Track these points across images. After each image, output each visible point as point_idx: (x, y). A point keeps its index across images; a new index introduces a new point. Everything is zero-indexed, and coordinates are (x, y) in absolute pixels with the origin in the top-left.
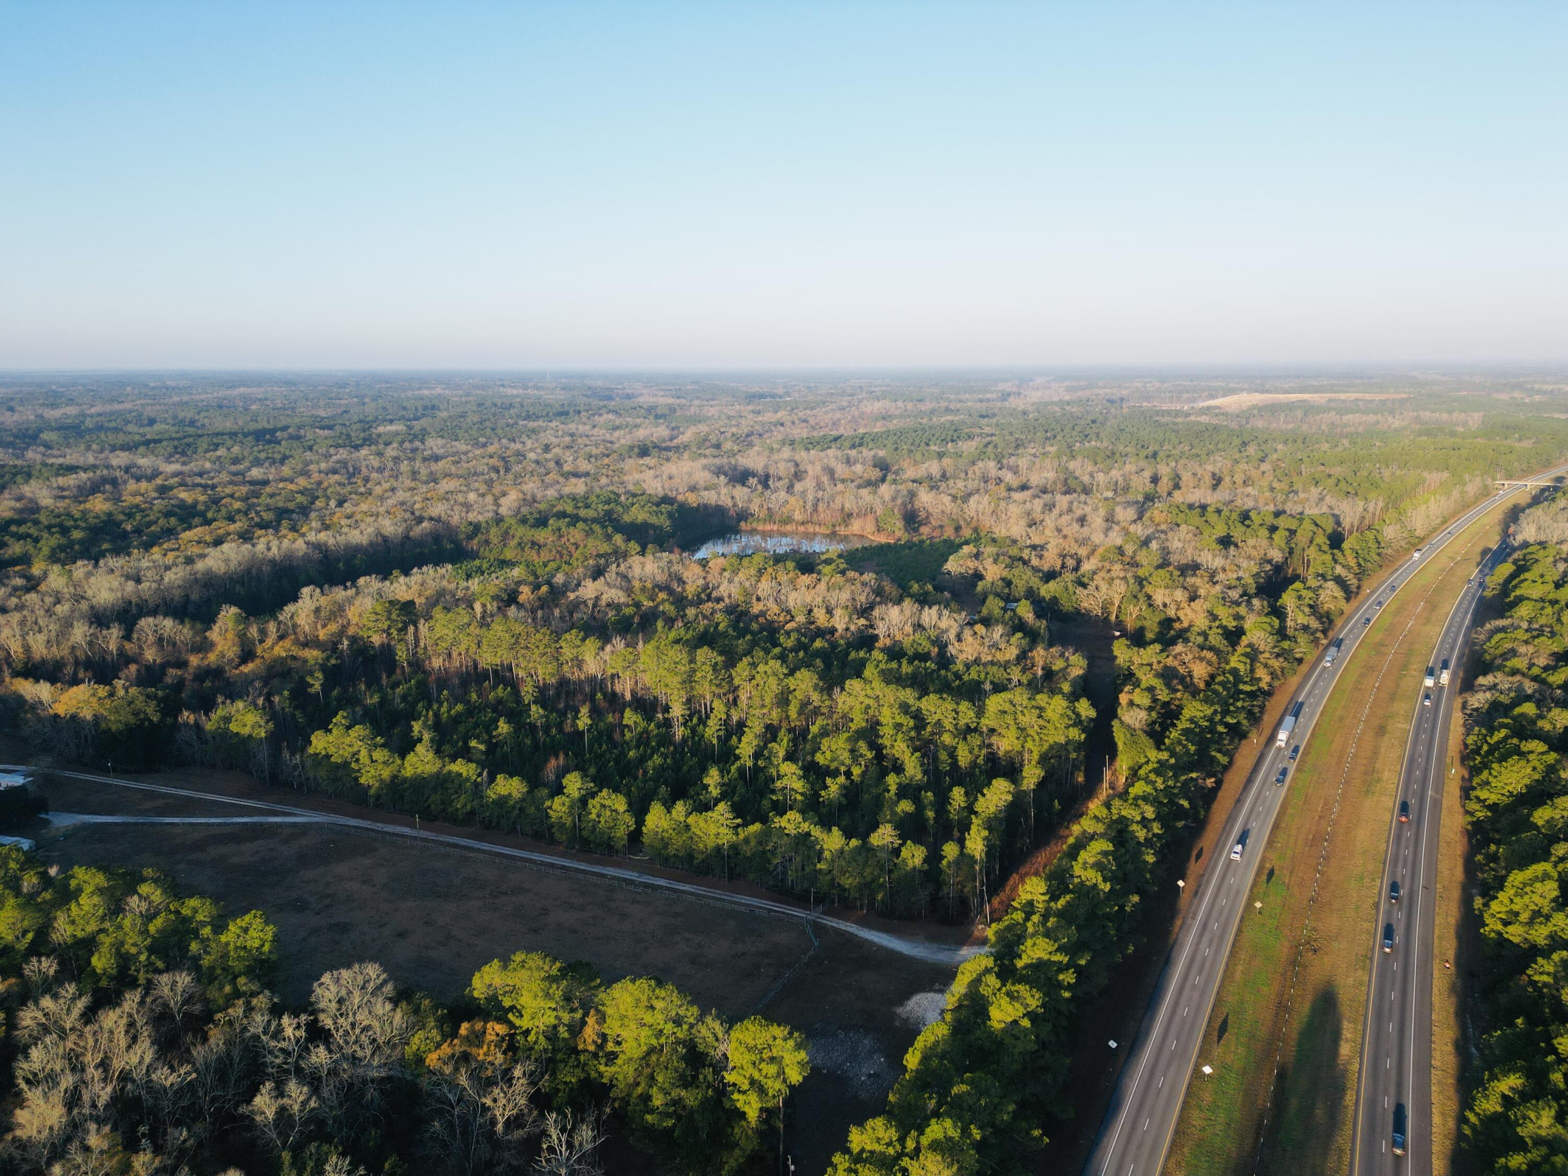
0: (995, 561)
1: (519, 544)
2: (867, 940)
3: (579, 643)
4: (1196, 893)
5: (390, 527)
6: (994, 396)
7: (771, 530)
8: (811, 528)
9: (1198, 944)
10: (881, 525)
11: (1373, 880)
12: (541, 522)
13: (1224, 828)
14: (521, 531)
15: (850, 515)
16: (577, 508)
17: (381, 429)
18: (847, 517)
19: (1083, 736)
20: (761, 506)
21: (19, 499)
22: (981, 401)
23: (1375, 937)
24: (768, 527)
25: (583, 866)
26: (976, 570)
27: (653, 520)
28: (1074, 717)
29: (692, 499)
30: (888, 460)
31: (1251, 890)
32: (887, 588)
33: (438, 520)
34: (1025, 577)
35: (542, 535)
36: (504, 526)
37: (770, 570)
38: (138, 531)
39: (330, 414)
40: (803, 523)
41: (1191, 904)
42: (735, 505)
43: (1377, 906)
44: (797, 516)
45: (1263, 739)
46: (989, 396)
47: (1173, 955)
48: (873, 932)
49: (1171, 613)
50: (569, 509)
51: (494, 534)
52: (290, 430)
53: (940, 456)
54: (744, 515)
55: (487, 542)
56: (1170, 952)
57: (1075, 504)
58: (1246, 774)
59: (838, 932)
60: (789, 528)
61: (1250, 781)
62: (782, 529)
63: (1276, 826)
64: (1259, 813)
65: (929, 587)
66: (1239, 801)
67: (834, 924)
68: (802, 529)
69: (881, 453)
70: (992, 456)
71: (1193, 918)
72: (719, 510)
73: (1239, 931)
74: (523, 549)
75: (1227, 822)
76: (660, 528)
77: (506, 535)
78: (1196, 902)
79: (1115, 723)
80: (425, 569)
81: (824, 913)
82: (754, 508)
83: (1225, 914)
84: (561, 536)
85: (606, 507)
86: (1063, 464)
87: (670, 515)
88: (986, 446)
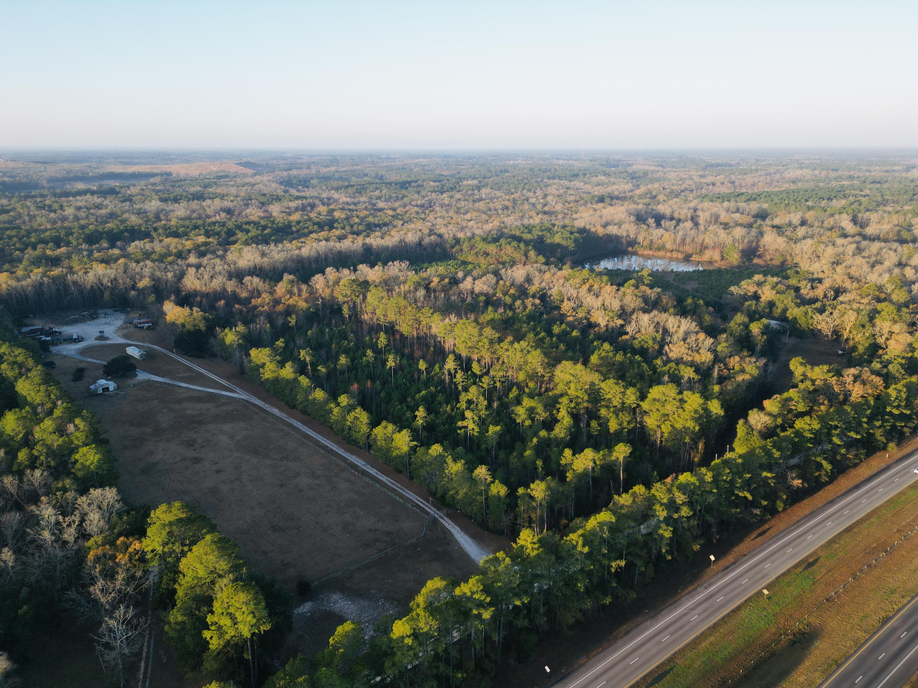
0: (773, 288)
1: (476, 253)
2: (456, 541)
3: (429, 315)
4: (727, 568)
5: (411, 238)
6: (900, 168)
7: (648, 255)
8: (675, 255)
9: (693, 609)
10: (725, 256)
11: (903, 597)
12: (496, 240)
13: (798, 521)
14: (481, 246)
15: (706, 248)
16: (523, 232)
17: (465, 183)
18: (704, 248)
19: (697, 428)
20: (645, 238)
21: (266, 211)
22: (887, 171)
23: (860, 648)
24: (646, 252)
25: (341, 452)
26: (756, 292)
27: (564, 243)
28: (701, 412)
29: (601, 231)
30: (769, 211)
31: (777, 578)
32: (664, 300)
33: (440, 236)
34: (785, 302)
35: (492, 248)
36: (473, 241)
37: (591, 281)
38: (298, 231)
39: (450, 174)
40: (672, 251)
41: (714, 576)
42: (628, 236)
43: (886, 620)
44: (669, 246)
45: (900, 455)
46: (896, 168)
47: (664, 613)
48: (467, 538)
49: (881, 341)
50: (518, 233)
51: (465, 246)
52: (419, 182)
53: (809, 208)
54: (633, 243)
55: (461, 250)
56: (662, 610)
57: (884, 250)
58: (857, 481)
59: (445, 531)
60: (661, 253)
61: (857, 487)
62: (655, 254)
63: (848, 530)
64: (843, 515)
65: (701, 302)
66: (832, 502)
67: (446, 525)
68: (669, 254)
69: (765, 206)
70: (850, 211)
71: (706, 588)
72: (617, 239)
73: (739, 608)
74: (477, 256)
75: (806, 516)
76: (566, 248)
77: (472, 247)
78: (720, 575)
79: (741, 422)
80: (395, 263)
81: (448, 516)
82: (640, 239)
83: (737, 591)
84: (501, 250)
85: (540, 233)
86: (907, 220)
87: (576, 241)
88: (852, 204)
